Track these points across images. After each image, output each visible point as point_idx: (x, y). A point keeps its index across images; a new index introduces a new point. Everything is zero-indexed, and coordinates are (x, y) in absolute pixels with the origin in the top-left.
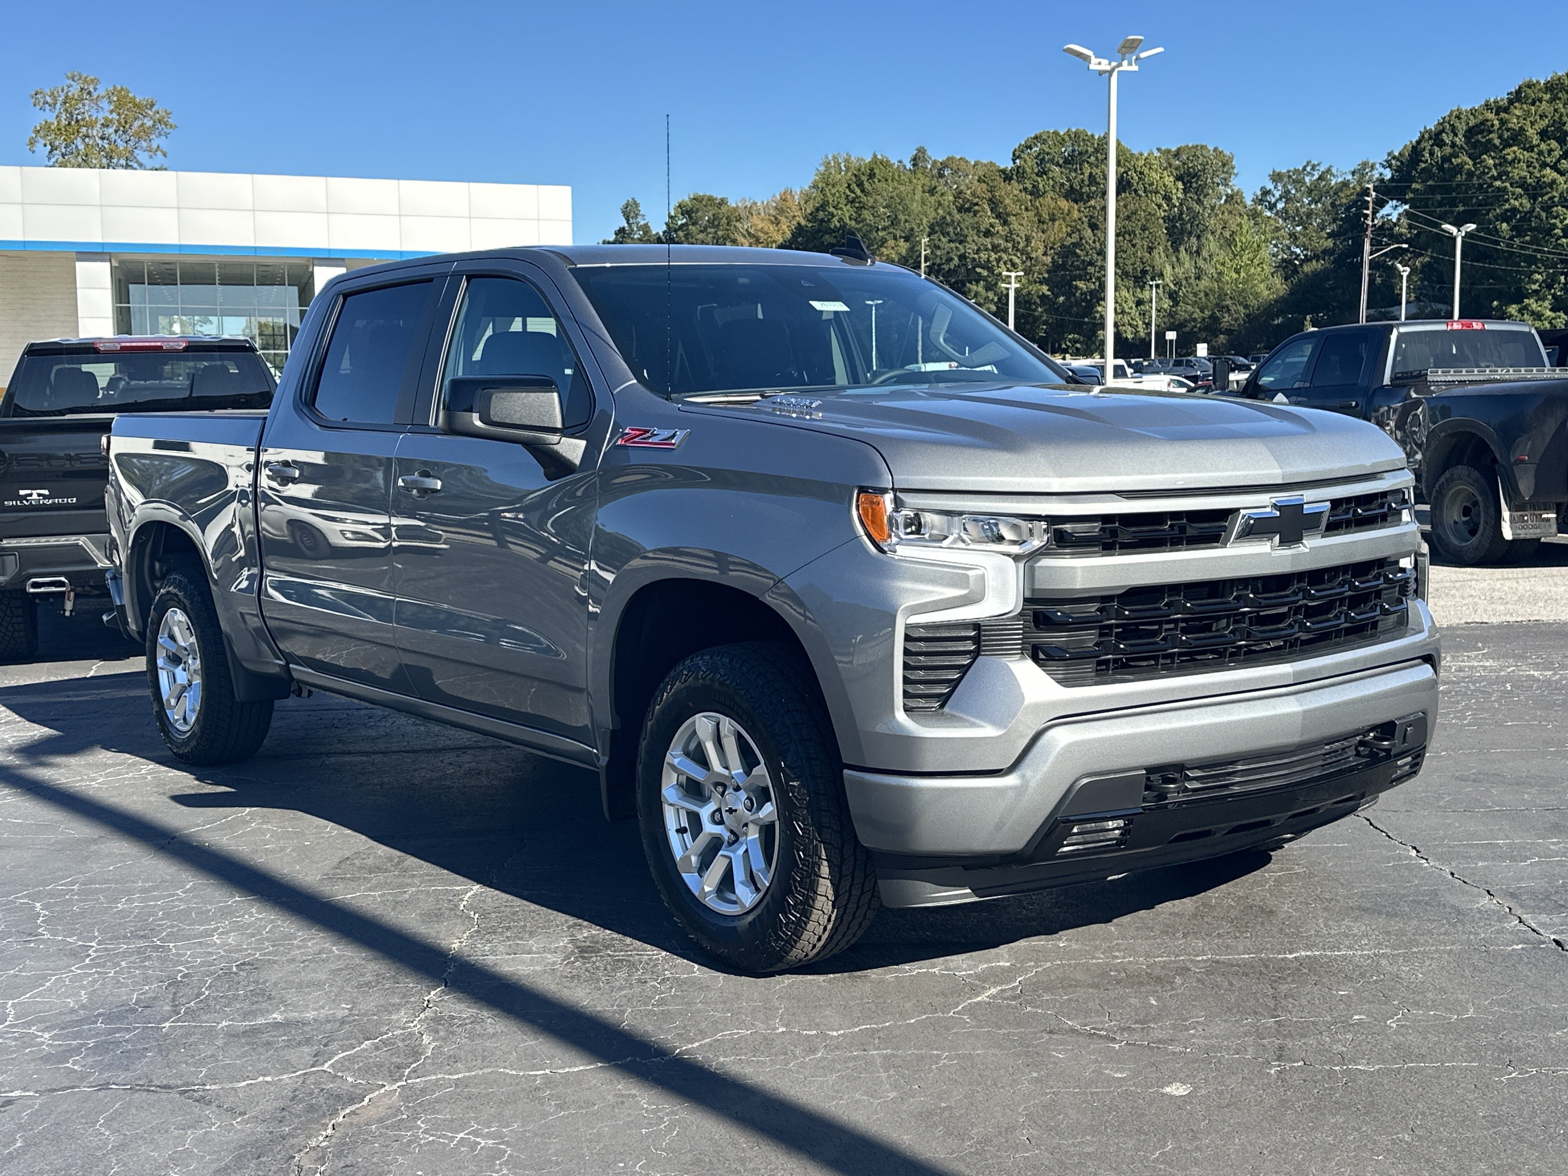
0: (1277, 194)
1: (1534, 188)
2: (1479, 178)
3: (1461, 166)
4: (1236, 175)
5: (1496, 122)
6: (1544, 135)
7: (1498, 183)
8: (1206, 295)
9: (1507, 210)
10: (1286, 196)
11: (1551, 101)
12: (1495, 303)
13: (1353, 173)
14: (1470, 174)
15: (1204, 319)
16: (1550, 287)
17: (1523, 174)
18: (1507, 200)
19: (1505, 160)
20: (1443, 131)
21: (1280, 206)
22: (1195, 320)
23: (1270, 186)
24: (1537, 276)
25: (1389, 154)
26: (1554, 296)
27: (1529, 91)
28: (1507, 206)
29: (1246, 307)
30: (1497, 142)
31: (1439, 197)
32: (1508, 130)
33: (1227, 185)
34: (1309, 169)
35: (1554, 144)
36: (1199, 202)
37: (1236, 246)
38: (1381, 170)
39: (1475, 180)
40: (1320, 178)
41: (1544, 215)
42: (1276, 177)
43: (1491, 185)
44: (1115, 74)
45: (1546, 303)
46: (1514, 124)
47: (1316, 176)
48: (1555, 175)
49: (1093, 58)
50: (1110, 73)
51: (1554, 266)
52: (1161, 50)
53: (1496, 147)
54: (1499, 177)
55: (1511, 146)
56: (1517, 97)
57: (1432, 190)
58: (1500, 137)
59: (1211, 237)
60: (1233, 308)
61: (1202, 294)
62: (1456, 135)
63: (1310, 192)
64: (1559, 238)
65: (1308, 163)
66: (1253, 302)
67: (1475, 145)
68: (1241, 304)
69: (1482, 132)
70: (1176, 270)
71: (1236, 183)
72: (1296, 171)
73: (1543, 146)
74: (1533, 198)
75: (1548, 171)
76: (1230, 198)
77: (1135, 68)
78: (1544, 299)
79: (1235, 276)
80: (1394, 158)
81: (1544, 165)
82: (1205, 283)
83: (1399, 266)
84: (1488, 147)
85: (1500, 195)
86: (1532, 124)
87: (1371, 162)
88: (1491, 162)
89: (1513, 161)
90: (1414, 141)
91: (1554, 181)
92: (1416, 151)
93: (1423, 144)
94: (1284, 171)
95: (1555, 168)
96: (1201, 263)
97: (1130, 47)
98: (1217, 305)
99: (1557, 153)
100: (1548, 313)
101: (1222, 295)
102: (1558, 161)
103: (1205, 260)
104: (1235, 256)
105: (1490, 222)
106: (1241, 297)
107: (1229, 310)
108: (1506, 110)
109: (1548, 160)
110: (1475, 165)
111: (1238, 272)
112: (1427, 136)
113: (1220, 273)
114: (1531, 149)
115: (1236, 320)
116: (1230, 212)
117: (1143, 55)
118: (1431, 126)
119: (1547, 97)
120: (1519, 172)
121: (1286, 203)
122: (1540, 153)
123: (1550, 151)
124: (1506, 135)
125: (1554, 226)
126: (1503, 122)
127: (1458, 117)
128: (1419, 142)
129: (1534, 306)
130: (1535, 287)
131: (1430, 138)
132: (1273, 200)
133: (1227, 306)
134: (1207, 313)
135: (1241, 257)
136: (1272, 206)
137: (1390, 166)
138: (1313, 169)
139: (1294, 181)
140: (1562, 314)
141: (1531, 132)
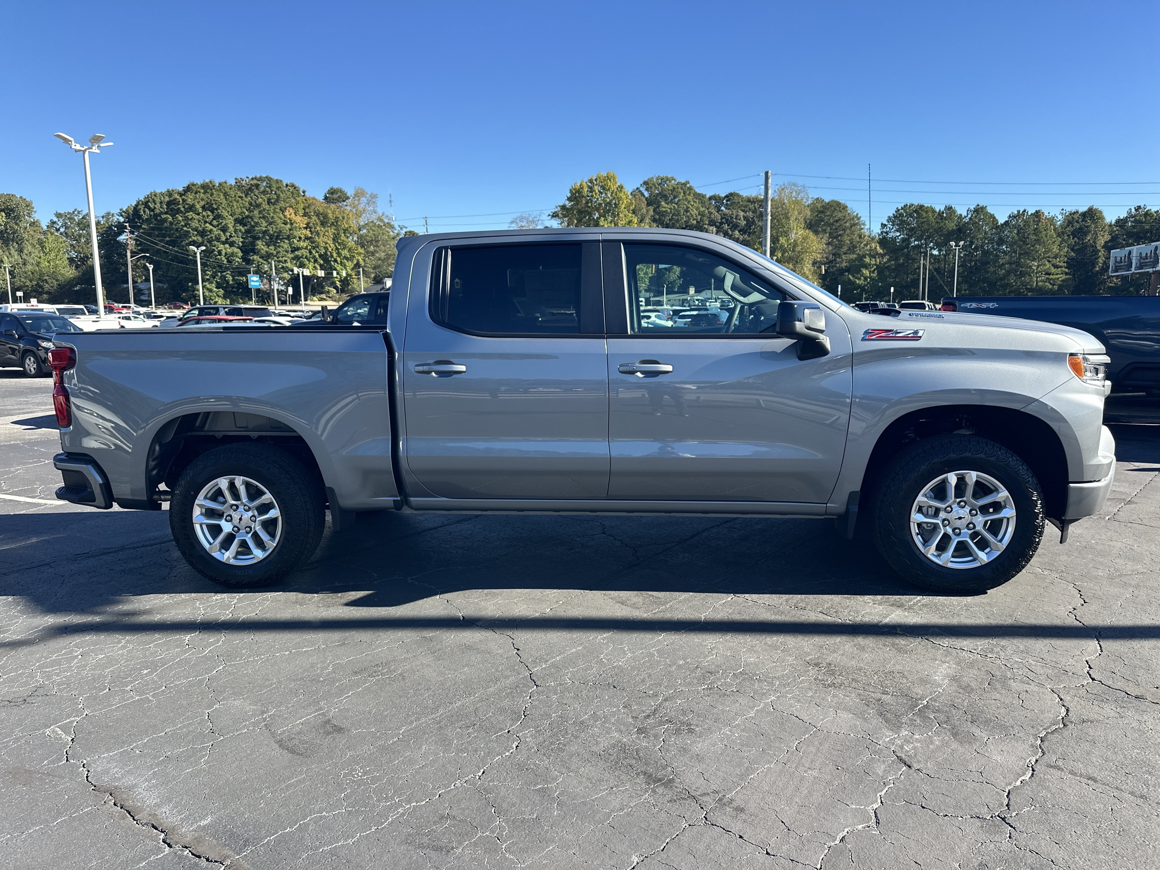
0: (60, 224)
1: (202, 232)
2: (176, 225)
3: (166, 219)
4: (35, 212)
5: (181, 200)
6: (203, 207)
7: (185, 229)
8: (32, 273)
9: (191, 241)
10: (65, 225)
11: (204, 193)
12: (190, 284)
13: (103, 217)
14: (171, 223)
15: (33, 286)
16: (214, 278)
17: (197, 225)
18: (190, 237)
19: (188, 218)
20: (149, 201)
21: (62, 230)
22: (27, 286)
23: (55, 219)
24: (208, 272)
25: (121, 210)
26: (216, 281)
27: (193, 187)
28: (191, 240)
29: (57, 280)
30: (182, 209)
31: (157, 233)
32: (187, 204)
33: (30, 217)
34: (76, 213)
35: (209, 213)
36: (17, 224)
37: (46, 249)
38: (118, 217)
39: (174, 226)
40: (83, 218)
41: (208, 245)
42: (59, 215)
43: (182, 229)
44: (87, 153)
45: (213, 285)
46: (189, 201)
47: (81, 217)
48: (211, 227)
49: (73, 142)
50: (84, 151)
51: (215, 268)
52: (112, 144)
53: (182, 212)
54: (185, 226)
55: (189, 212)
56: (188, 189)
57: (153, 229)
58: (184, 207)
59: (27, 243)
60: (49, 281)
61: (30, 273)
62: (155, 204)
63: (78, 224)
64: (217, 256)
65: (76, 210)
66: (60, 278)
67: (172, 210)
68: (54, 279)
69: (174, 204)
70: (10, 259)
71: (36, 216)
72: (69, 213)
73: (204, 213)
74: (202, 236)
75: (208, 225)
76: (33, 224)
77: (98, 151)
78: (212, 283)
79: (48, 264)
80: (124, 212)
81: (206, 222)
82: (29, 267)
83: (147, 264)
84: (178, 211)
85: (187, 234)
86: (198, 202)
87: (112, 212)
88: (180, 218)
89: (192, 219)
90: (133, 205)
91: (211, 230)
92: (136, 209)
93: (139, 207)
94: (63, 212)
95: (210, 224)
96: (24, 257)
97: (97, 140)
98: (40, 279)
99: (211, 217)
100: (215, 289)
101: (42, 274)
102: (212, 221)
103: (27, 255)
104: (46, 254)
105: (183, 246)
106: (54, 275)
107: (47, 283)
108: (184, 195)
109: (207, 220)
110: (173, 219)
111: (49, 262)
112: (141, 203)
113: (39, 263)
114: (198, 214)
115: (52, 287)
116: (35, 231)
117: (102, 145)
118: (142, 198)
119: (202, 191)
120: (195, 224)
121: (65, 229)
122: (203, 216)
123: (208, 216)
124: (186, 206)
125: (214, 250)
126: (183, 200)
127: (155, 195)
128: (137, 206)
129: (208, 286)
130: (208, 277)
131: (143, 204)
132: (58, 227)
133: (46, 280)
134: (34, 283)
135: (50, 254)
136: (58, 230)
137: (122, 215)
138: (79, 212)
139: (69, 218)
140: (221, 290)
141: (198, 206)
